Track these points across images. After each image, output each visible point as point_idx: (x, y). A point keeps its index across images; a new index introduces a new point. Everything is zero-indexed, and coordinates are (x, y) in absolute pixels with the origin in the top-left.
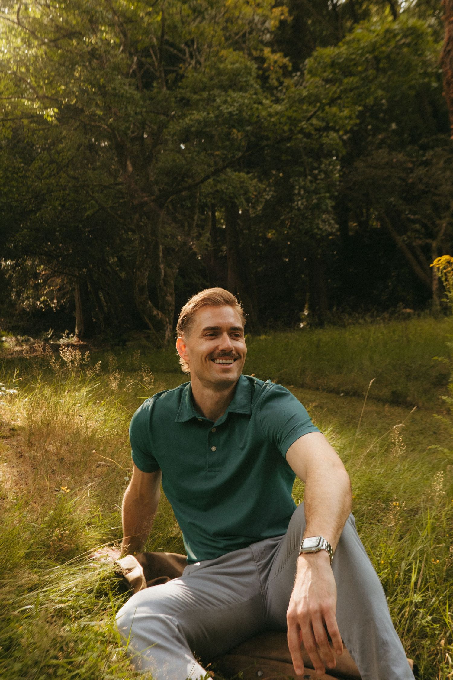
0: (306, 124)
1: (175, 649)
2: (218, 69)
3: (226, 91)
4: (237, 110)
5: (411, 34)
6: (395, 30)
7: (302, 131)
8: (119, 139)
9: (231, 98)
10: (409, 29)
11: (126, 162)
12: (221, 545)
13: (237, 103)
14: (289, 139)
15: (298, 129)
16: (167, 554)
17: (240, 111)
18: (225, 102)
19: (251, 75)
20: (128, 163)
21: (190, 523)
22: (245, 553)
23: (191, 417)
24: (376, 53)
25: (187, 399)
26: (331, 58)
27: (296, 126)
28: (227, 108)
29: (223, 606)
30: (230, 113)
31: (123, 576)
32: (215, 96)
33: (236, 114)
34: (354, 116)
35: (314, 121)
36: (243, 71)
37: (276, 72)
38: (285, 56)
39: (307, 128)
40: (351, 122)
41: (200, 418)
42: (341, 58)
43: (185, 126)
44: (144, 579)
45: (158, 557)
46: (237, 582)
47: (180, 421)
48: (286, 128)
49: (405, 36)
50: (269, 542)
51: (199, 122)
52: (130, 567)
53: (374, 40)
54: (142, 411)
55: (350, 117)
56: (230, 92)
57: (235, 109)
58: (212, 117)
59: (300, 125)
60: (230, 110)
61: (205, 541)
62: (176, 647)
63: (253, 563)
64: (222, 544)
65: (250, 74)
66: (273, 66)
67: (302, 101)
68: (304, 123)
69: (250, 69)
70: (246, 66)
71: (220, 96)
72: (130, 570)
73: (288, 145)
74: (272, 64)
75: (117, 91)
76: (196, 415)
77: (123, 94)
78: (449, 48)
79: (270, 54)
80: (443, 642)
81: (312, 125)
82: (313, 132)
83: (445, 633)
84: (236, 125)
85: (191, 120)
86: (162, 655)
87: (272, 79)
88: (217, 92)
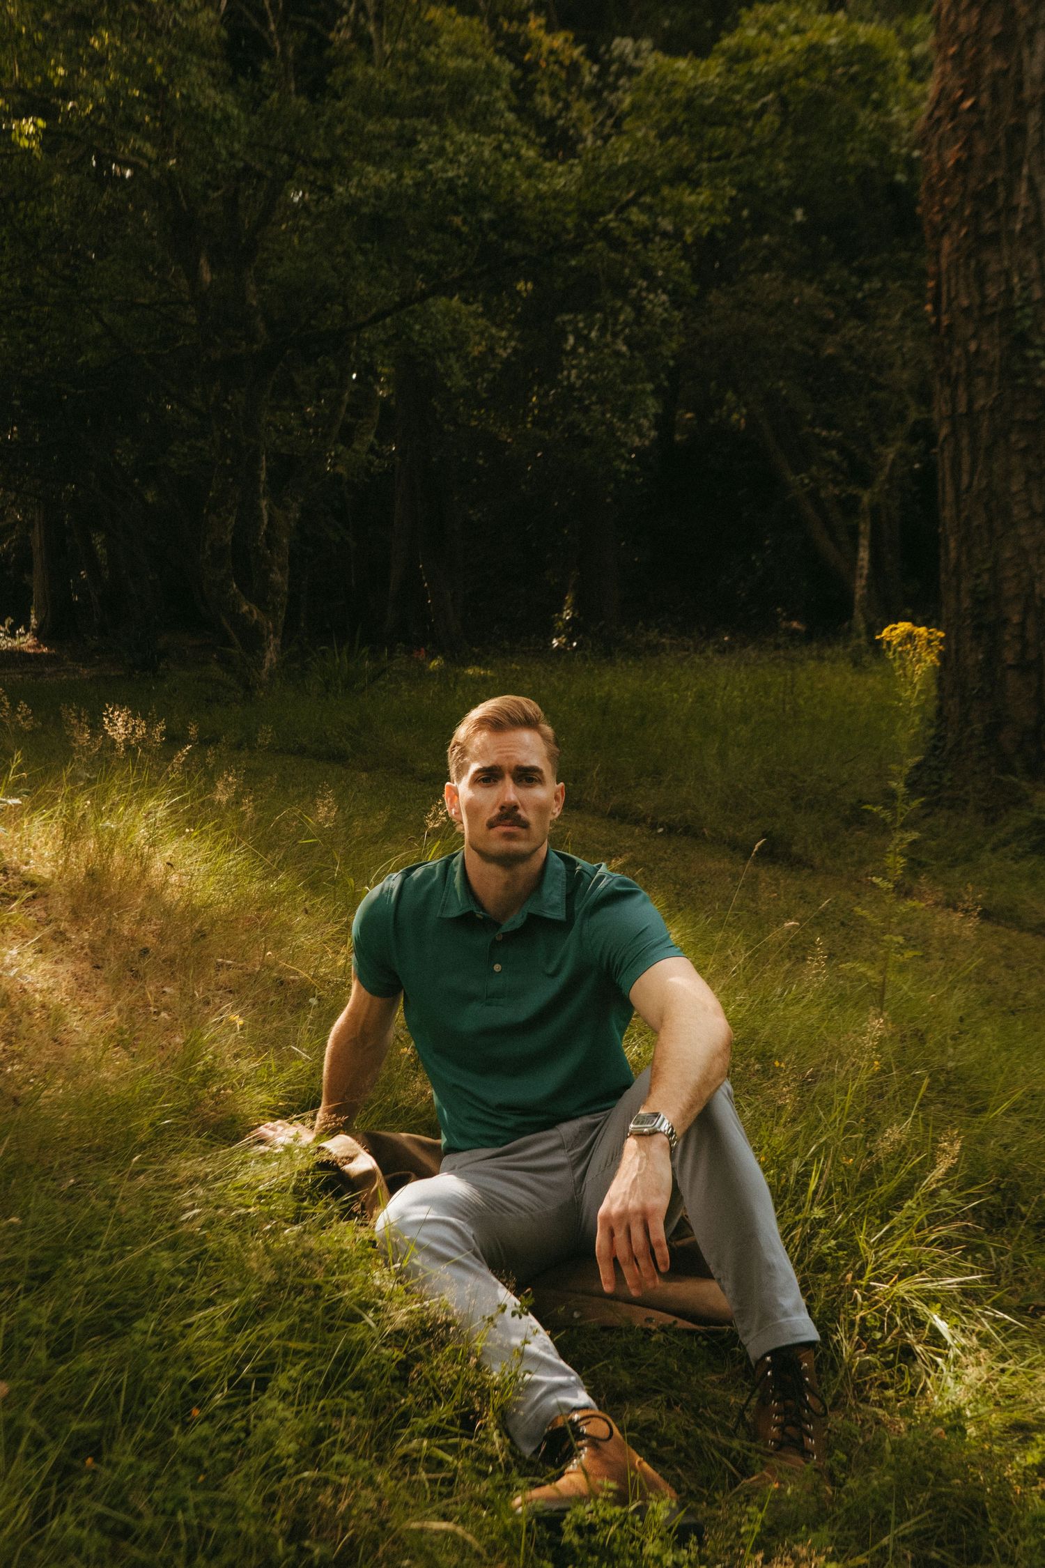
0: (615, 220)
1: (475, 1266)
2: (421, 63)
3: (441, 122)
4: (466, 175)
6: (829, 47)
7: (605, 233)
8: (184, 204)
9: (453, 143)
11: (198, 261)
12: (509, 1124)
13: (467, 156)
14: (576, 249)
15: (597, 228)
16: (404, 1135)
17: (472, 176)
19: (498, 87)
20: (203, 261)
21: (455, 1086)
22: (551, 1138)
23: (467, 910)
24: (785, 90)
25: (457, 879)
26: (687, 90)
27: (593, 220)
28: (444, 170)
29: (523, 1214)
30: (450, 182)
31: (337, 1168)
32: (415, 131)
33: (464, 185)
34: (719, 207)
35: (634, 214)
36: (481, 76)
37: (552, 75)
38: (577, 42)
39: (618, 228)
40: (713, 220)
41: (480, 915)
42: (709, 97)
43: (346, 202)
44: (379, 1172)
45: (388, 1139)
46: (538, 1181)
47: (445, 916)
48: (569, 223)
50: (587, 1120)
51: (378, 194)
52: (351, 1155)
53: (782, 63)
54: (381, 896)
55: (711, 209)
56: (451, 127)
57: (461, 172)
58: (408, 186)
59: (601, 220)
60: (450, 174)
61: (482, 1116)
62: (474, 1264)
63: (562, 1152)
64: (512, 1121)
65: (496, 84)
66: (547, 61)
68: (611, 216)
69: (498, 74)
70: (489, 65)
71: (426, 134)
72: (351, 1159)
73: (573, 263)
74: (545, 55)
75: (193, 103)
76: (474, 909)
77: (206, 110)
78: (937, 114)
79: (542, 33)
80: (849, 1276)
81: (629, 223)
82: (629, 239)
83: (854, 1265)
84: (461, 208)
85: (359, 185)
86: (459, 1273)
87: (542, 94)
88: (420, 123)
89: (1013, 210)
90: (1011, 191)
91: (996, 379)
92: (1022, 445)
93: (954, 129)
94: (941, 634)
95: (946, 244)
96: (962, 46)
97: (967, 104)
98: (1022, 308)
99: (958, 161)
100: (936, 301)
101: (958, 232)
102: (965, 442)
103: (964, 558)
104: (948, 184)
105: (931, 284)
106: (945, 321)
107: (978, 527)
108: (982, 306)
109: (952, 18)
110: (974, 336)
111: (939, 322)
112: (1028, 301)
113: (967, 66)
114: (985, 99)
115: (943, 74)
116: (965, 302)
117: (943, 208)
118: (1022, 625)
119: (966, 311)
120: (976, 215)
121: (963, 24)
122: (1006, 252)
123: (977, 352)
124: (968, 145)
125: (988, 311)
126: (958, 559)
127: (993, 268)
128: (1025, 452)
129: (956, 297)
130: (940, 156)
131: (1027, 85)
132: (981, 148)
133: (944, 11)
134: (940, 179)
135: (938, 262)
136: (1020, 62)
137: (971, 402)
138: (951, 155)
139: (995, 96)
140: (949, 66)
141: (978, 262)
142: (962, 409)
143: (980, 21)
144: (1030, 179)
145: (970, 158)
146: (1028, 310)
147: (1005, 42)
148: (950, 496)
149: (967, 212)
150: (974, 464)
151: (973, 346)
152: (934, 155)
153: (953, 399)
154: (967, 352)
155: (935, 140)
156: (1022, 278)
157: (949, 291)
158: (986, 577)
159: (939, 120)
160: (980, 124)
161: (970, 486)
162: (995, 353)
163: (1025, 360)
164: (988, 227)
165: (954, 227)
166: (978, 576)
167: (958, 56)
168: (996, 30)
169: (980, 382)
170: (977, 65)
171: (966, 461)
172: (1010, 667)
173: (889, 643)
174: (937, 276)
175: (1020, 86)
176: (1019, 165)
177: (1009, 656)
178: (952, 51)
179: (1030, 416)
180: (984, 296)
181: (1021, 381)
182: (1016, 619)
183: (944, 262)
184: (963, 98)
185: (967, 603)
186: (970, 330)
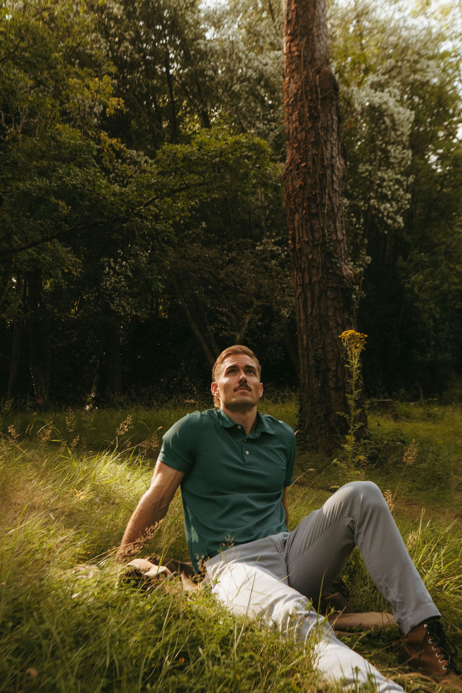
0: (143, 209)
2: (58, 141)
3: (67, 164)
4: (80, 184)
5: (255, 149)
6: (243, 143)
7: (139, 215)
9: (73, 172)
10: (254, 144)
15: (135, 212)
17: (83, 186)
18: (69, 174)
24: (223, 158)
26: (183, 154)
27: (133, 209)
28: (70, 181)
30: (74, 186)
32: (56, 166)
33: (81, 188)
34: (186, 209)
35: (152, 207)
36: (85, 148)
37: (110, 155)
39: (145, 212)
40: (182, 214)
43: (25, 190)
48: (123, 209)
49: (250, 150)
51: (40, 189)
53: (222, 148)
55: (183, 210)
56: (72, 165)
57: (78, 183)
58: (54, 186)
59: (137, 208)
60: (73, 182)
66: (108, 149)
67: (149, 187)
68: (142, 207)
71: (61, 168)
74: (107, 146)
78: (290, 168)
81: (150, 210)
82: (149, 217)
87: (106, 161)
88: (57, 164)
89: (324, 205)
90: (322, 198)
91: (320, 270)
92: (332, 296)
93: (298, 174)
94: (366, 336)
95: (297, 217)
96: (299, 144)
97: (303, 165)
98: (328, 243)
99: (301, 185)
100: (293, 239)
101: (302, 212)
102: (309, 295)
103: (310, 343)
104: (296, 194)
105: (290, 233)
106: (298, 246)
107: (316, 330)
108: (313, 241)
109: (295, 134)
110: (311, 253)
111: (295, 247)
112: (331, 240)
113: (302, 151)
114: (310, 164)
115: (292, 154)
116: (306, 240)
117: (295, 203)
118: (336, 370)
119: (307, 243)
120: (309, 206)
121: (299, 136)
122: (321, 220)
123: (312, 259)
124: (304, 180)
125: (316, 243)
126: (308, 344)
127: (317, 226)
128: (333, 299)
129: (302, 237)
130: (292, 184)
131: (325, 160)
132: (309, 181)
133: (291, 131)
134: (293, 192)
135: (294, 223)
136: (323, 152)
137: (310, 280)
138: (298, 183)
139: (314, 162)
140: (294, 151)
141: (310, 224)
142: (307, 282)
143: (306, 136)
144: (329, 194)
145: (305, 184)
146: (332, 244)
147: (316, 144)
148: (303, 317)
149: (305, 205)
150: (313, 303)
151: (310, 257)
152: (290, 183)
153: (303, 278)
154: (308, 259)
155: (290, 178)
156: (328, 231)
157: (299, 235)
158: (320, 351)
159: (291, 170)
160: (309, 172)
161: (312, 313)
162: (319, 260)
163: (332, 263)
164: (314, 211)
165: (300, 211)
166: (316, 351)
167: (298, 148)
168: (313, 140)
169: (314, 271)
170: (306, 151)
171: (309, 303)
172: (332, 388)
173: (344, 340)
174: (294, 229)
175: (323, 160)
176: (325, 188)
177: (331, 384)
178: (295, 145)
179: (334, 285)
180: (314, 237)
181: (330, 271)
182: (333, 368)
183: (296, 224)
184: (301, 163)
185: (312, 362)
186: (309, 251)
